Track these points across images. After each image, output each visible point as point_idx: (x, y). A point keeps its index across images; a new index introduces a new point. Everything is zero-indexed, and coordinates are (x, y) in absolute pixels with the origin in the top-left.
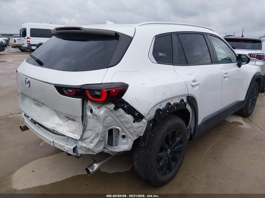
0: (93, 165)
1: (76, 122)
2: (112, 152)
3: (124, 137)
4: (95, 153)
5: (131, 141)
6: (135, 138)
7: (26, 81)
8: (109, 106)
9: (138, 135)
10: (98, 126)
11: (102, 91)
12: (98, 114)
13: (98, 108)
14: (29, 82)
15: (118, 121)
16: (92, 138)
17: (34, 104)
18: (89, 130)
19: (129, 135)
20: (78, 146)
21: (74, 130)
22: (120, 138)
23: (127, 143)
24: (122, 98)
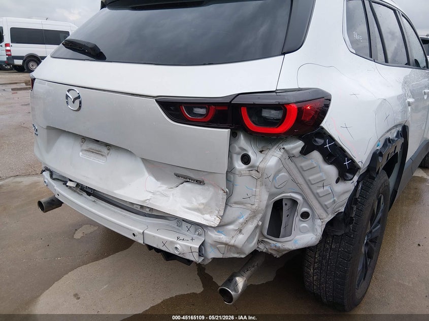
0: (234, 281)
1: (205, 187)
2: (278, 250)
3: (305, 215)
4: (244, 253)
5: (321, 224)
6: (331, 217)
7: (67, 97)
8: (288, 146)
9: (337, 210)
10: (258, 193)
11: (287, 107)
12: (261, 166)
13: (261, 152)
14: (79, 97)
15: (300, 180)
16: (241, 220)
17: (82, 150)
18: (236, 203)
19: (319, 211)
20: (209, 241)
21: (203, 204)
22: (297, 218)
23: (313, 230)
24: (322, 125)
